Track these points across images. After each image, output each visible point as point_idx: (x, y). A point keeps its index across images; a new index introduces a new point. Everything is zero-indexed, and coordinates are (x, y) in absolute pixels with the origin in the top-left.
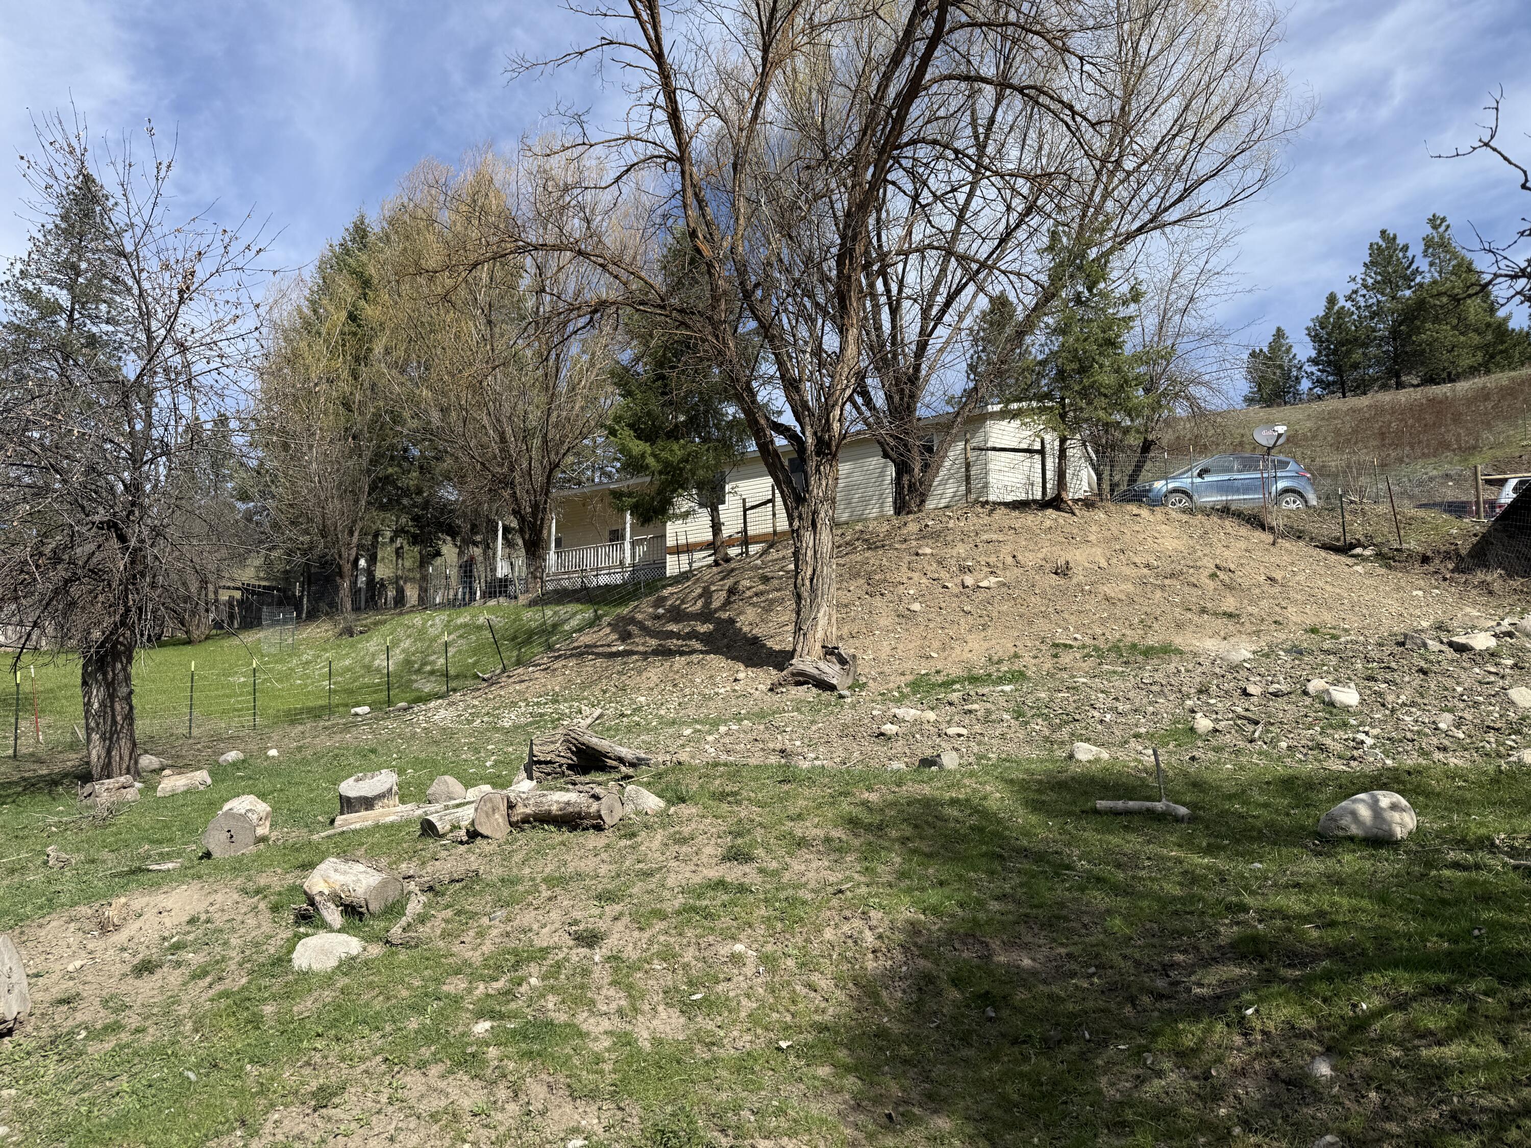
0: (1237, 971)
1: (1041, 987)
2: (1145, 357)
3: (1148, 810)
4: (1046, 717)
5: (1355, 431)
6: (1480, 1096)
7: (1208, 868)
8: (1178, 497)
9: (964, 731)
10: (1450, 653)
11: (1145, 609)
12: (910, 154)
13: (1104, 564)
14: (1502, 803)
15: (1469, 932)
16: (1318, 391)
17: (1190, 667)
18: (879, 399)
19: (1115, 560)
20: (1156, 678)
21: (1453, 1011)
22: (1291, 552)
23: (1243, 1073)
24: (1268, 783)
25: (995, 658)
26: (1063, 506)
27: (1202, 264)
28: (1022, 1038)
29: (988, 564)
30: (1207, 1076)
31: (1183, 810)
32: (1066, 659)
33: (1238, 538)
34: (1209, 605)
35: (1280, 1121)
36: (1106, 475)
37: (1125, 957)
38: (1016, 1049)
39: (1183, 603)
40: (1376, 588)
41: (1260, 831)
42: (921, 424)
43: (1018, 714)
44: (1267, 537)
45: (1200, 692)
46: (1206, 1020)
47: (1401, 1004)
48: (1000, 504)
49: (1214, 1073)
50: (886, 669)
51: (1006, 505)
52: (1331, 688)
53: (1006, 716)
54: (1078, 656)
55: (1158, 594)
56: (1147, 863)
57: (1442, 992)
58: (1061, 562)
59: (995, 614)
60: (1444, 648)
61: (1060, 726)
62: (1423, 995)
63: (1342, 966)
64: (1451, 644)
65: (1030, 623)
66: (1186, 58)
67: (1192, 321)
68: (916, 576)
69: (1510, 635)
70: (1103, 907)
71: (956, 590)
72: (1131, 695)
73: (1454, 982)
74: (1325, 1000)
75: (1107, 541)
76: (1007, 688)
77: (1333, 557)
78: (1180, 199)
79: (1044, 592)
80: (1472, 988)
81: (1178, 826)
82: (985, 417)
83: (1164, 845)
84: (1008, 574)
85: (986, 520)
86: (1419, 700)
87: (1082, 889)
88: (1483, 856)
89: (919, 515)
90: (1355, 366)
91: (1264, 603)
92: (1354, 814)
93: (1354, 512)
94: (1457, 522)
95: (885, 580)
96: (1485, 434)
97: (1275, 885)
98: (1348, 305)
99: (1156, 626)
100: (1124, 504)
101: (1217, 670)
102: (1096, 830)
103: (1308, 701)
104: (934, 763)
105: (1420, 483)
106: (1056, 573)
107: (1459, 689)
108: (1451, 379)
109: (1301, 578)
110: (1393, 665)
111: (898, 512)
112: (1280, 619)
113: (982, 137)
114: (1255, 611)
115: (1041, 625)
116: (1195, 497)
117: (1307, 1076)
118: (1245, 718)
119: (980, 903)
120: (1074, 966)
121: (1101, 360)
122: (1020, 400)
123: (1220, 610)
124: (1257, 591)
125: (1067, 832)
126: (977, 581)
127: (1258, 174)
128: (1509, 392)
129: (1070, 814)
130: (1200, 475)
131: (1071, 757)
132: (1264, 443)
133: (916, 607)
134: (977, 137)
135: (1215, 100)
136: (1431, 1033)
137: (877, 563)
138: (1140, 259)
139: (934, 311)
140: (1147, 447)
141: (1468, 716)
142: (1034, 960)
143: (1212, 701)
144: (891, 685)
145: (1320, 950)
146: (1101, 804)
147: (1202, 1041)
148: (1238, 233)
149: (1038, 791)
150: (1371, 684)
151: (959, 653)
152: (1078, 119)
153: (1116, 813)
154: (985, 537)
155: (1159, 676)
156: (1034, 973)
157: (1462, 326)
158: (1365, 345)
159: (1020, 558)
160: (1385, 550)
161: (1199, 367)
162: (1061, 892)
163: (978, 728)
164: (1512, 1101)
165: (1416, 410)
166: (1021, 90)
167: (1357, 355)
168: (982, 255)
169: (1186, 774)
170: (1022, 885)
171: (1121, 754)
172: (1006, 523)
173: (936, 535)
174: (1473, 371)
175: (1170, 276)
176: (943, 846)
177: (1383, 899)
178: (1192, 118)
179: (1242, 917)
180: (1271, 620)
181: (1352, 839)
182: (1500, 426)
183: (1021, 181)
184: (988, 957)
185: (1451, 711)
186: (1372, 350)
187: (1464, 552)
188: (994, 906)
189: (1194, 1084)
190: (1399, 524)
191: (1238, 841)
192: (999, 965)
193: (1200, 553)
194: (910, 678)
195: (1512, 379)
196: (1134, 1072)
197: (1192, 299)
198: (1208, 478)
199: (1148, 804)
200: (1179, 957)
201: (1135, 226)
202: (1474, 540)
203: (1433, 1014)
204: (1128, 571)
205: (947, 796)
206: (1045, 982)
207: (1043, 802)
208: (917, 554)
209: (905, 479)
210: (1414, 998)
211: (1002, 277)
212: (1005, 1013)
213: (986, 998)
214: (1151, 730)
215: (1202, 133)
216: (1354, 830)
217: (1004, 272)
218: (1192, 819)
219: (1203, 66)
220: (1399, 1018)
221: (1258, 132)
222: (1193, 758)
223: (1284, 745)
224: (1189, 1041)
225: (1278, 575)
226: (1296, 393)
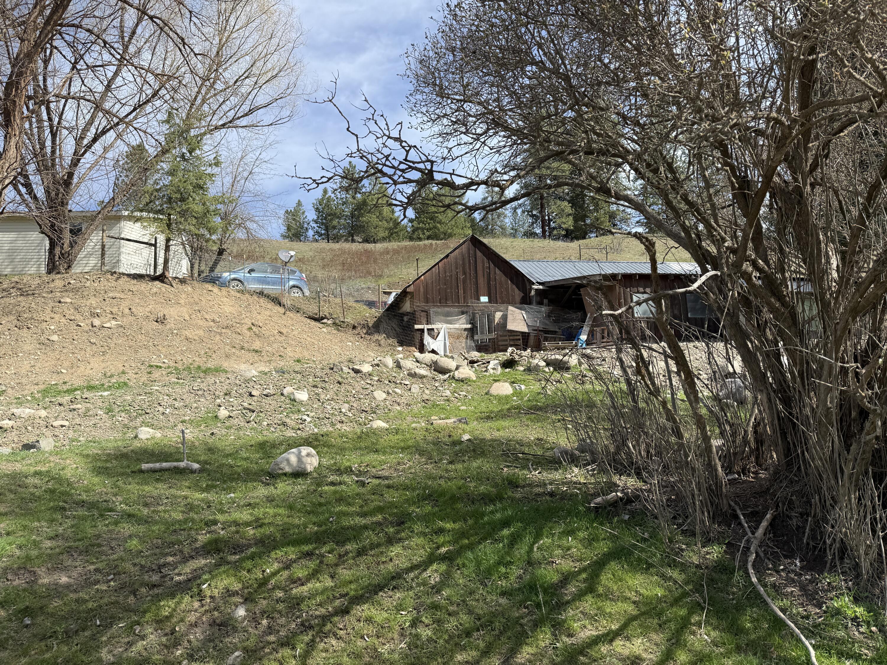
0: (203, 562)
1: (71, 595)
2: (220, 200)
3: (175, 467)
4: (127, 411)
5: (331, 261)
6: (316, 610)
7: (203, 500)
8: (236, 283)
9: (66, 423)
10: (353, 374)
11: (209, 346)
12: (72, 33)
13: (187, 318)
14: (360, 448)
15: (328, 520)
16: (317, 237)
17: (223, 380)
18: (40, 192)
19: (194, 316)
20: (202, 387)
21: (312, 565)
22: (292, 319)
23: (196, 625)
24: (251, 446)
25: (109, 374)
26: (166, 280)
27: (258, 154)
28: (49, 634)
29: (112, 313)
30: (173, 632)
31: (196, 466)
32: (156, 374)
33: (266, 309)
34: (246, 345)
35: (211, 650)
36: (196, 266)
37: (135, 565)
38: (43, 644)
39: (231, 343)
40: (331, 340)
41: (239, 474)
42: (71, 214)
43: (109, 411)
44: (281, 310)
45: (226, 394)
46: (179, 596)
47: (287, 567)
48: (124, 274)
49: (177, 629)
50: (24, 381)
51: (129, 275)
52: (295, 391)
53: (100, 412)
54: (164, 373)
55: (218, 337)
56: (165, 501)
57: (309, 555)
58: (161, 315)
59: (112, 345)
60: (350, 371)
61: (136, 417)
62: (299, 558)
63: (262, 549)
64: (353, 369)
65: (136, 352)
66: (255, 36)
67: (251, 185)
68: (57, 317)
69: (378, 365)
70: (127, 534)
71: (87, 328)
72: (184, 397)
73: (315, 549)
74: (249, 571)
75: (191, 304)
76: (106, 393)
77: (313, 323)
78: (246, 115)
79: (148, 333)
80: (324, 550)
81: (191, 476)
82: (119, 218)
83: (180, 489)
84: (125, 320)
85: (114, 284)
86: (335, 397)
87: (116, 523)
88: (346, 478)
89: (65, 275)
90: (334, 227)
91: (275, 346)
92: (288, 460)
93: (325, 301)
94: (369, 310)
95: (32, 318)
96: (386, 270)
97: (238, 506)
98: (333, 195)
99: (214, 356)
100: (204, 283)
101: (238, 382)
102: (138, 483)
103: (283, 398)
104: (32, 446)
105: (358, 290)
106: (157, 321)
107: (354, 392)
108: (375, 242)
109: (295, 333)
110: (327, 379)
111: (49, 272)
112: (281, 354)
113: (126, 39)
114: (270, 349)
115: (143, 354)
116: (246, 284)
117: (231, 618)
118: (248, 409)
119: (36, 544)
120: (99, 577)
121: (194, 195)
122: (141, 211)
123: (252, 348)
124: (273, 339)
125: (117, 486)
126: (103, 323)
127: (288, 113)
128: (396, 252)
129: (122, 474)
130: (249, 272)
131: (136, 437)
132: (284, 259)
133: (55, 338)
134: (123, 38)
135: (269, 65)
136: (299, 579)
137: (27, 305)
138: (222, 142)
139: (85, 142)
140: (221, 252)
141: (355, 405)
142: (70, 577)
143: (231, 400)
144: (26, 392)
145: (252, 542)
146: (145, 466)
147: (174, 610)
148: (277, 142)
149: (106, 461)
150: (315, 389)
151: (83, 370)
152: (186, 47)
153: (154, 471)
154: (111, 295)
155: (203, 386)
156: (68, 586)
157: (381, 217)
158: (339, 218)
159: (134, 310)
160: (337, 321)
161: (252, 212)
162: (101, 527)
163: (78, 421)
164: (330, 609)
165: (359, 254)
166: (151, 18)
167: (335, 222)
168: (122, 114)
169: (206, 444)
170: (72, 526)
171: (169, 433)
172: (127, 287)
173: (75, 290)
174: (384, 239)
175: (240, 157)
176: (18, 506)
177: (291, 507)
178: (255, 70)
179: (213, 528)
180: (278, 355)
181: (285, 474)
182: (392, 267)
183: (149, 75)
184: (35, 582)
185: (348, 403)
186: (342, 221)
187: (370, 325)
188: (48, 544)
189: (164, 639)
190: (345, 309)
191: (225, 482)
192: (43, 585)
193: (244, 316)
194: (42, 387)
195: (398, 246)
196: (126, 640)
197: (251, 173)
198: (253, 275)
199: (175, 464)
200: (170, 559)
201: (221, 123)
202: (375, 319)
203: (302, 569)
204: (201, 323)
205: (32, 469)
206: (75, 591)
207: (107, 468)
208: (60, 302)
209: (57, 250)
210: (295, 562)
211: (135, 132)
212: (39, 619)
213: (27, 611)
214: (192, 418)
215: (261, 81)
216: (288, 469)
217: (135, 129)
218: (201, 471)
219: (264, 44)
220: (285, 574)
221: (290, 90)
222: (212, 434)
223: (265, 423)
224: (166, 612)
225: (284, 331)
226: (306, 237)
